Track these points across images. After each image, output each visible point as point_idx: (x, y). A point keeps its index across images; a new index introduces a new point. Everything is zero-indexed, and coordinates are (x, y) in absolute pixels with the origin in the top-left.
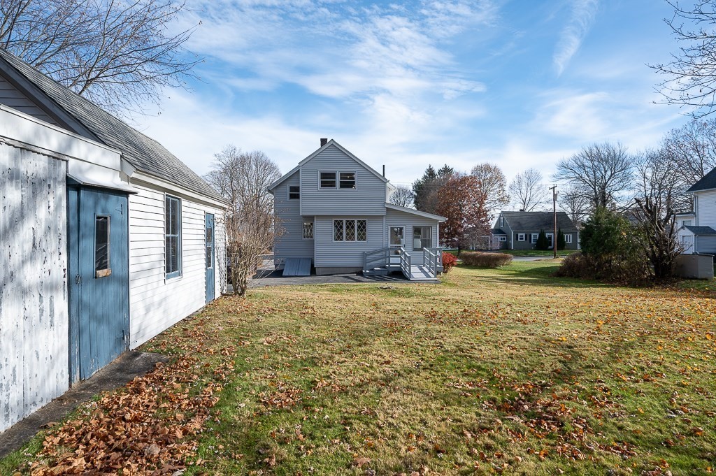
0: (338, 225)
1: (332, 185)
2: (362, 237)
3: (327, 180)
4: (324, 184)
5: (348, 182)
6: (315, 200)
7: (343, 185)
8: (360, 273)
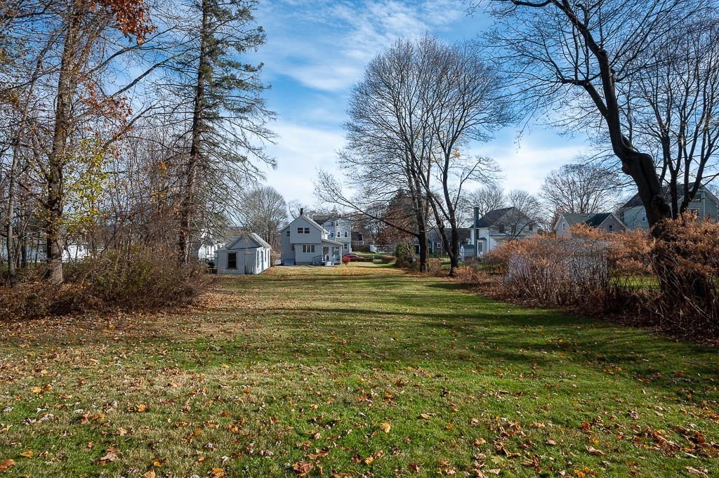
0: (304, 247)
1: (302, 232)
2: (313, 251)
3: (300, 230)
4: (299, 232)
5: (307, 231)
6: (295, 238)
7: (306, 232)
8: (312, 264)
